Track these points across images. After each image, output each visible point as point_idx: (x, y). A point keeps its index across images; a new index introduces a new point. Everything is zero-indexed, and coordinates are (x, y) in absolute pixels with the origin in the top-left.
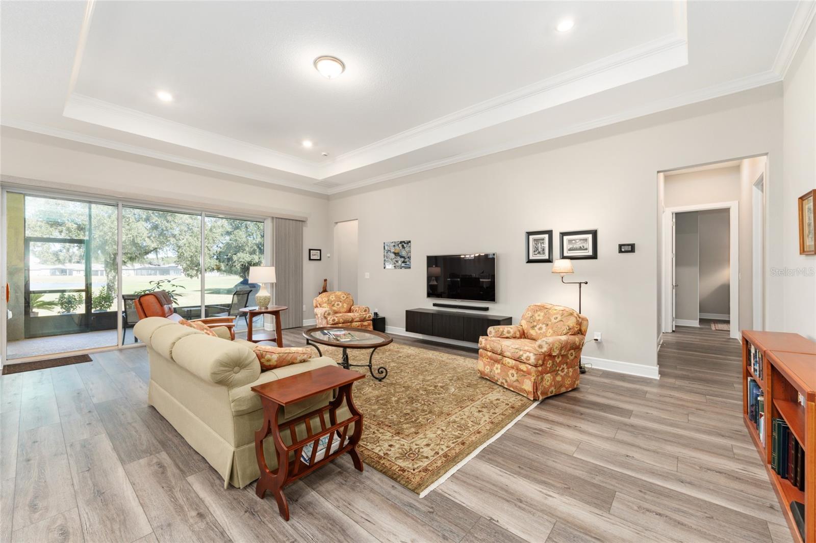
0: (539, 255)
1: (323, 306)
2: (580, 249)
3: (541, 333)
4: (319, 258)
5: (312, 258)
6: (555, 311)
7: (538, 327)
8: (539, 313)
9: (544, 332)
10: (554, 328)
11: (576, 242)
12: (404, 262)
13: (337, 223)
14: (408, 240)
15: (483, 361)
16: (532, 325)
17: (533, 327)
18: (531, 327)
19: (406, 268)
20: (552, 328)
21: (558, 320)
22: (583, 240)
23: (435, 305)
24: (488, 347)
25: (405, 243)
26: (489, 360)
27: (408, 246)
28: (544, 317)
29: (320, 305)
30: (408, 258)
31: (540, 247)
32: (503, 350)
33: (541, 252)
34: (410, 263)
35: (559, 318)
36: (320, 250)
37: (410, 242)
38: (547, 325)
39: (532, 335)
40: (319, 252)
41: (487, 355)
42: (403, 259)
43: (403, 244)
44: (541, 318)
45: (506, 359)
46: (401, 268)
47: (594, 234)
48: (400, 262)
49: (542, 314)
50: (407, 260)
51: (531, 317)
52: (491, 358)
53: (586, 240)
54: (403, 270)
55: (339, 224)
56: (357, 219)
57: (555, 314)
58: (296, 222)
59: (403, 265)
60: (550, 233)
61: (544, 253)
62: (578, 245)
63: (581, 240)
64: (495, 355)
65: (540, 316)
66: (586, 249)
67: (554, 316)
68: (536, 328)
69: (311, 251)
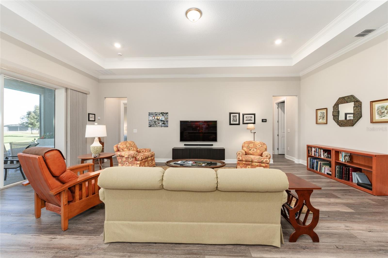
0: (235, 122)
1: (124, 150)
2: (250, 120)
3: (254, 152)
4: (94, 120)
5: (90, 120)
6: (257, 143)
7: (252, 150)
8: (251, 144)
9: (256, 151)
10: (260, 150)
11: (248, 118)
12: (163, 124)
13: (105, 98)
14: (167, 112)
15: (240, 166)
16: (249, 149)
17: (250, 150)
18: (249, 150)
19: (164, 127)
20: (259, 150)
21: (260, 146)
22: (251, 117)
23: (185, 145)
24: (244, 159)
25: (164, 114)
26: (243, 165)
27: (167, 115)
28: (253, 146)
29: (122, 150)
30: (167, 121)
31: (235, 119)
32: (253, 160)
33: (236, 121)
34: (168, 124)
35: (261, 146)
36: (95, 115)
37: (168, 113)
38: (256, 149)
39: (250, 153)
40: (94, 115)
41: (243, 163)
42: (163, 122)
43: (163, 114)
44: (252, 146)
45: (254, 163)
46: (161, 127)
47: (254, 115)
48: (161, 124)
49: (252, 145)
50: (166, 122)
51: (248, 146)
52: (245, 164)
53: (252, 117)
54: (163, 128)
55: (106, 98)
56: (126, 97)
57: (258, 144)
58: (83, 94)
59: (163, 125)
60: (239, 114)
61: (237, 121)
62: (249, 119)
63: (250, 117)
64: (247, 162)
65: (251, 145)
66: (252, 120)
67: (258, 145)
68: (251, 150)
69: (90, 115)
